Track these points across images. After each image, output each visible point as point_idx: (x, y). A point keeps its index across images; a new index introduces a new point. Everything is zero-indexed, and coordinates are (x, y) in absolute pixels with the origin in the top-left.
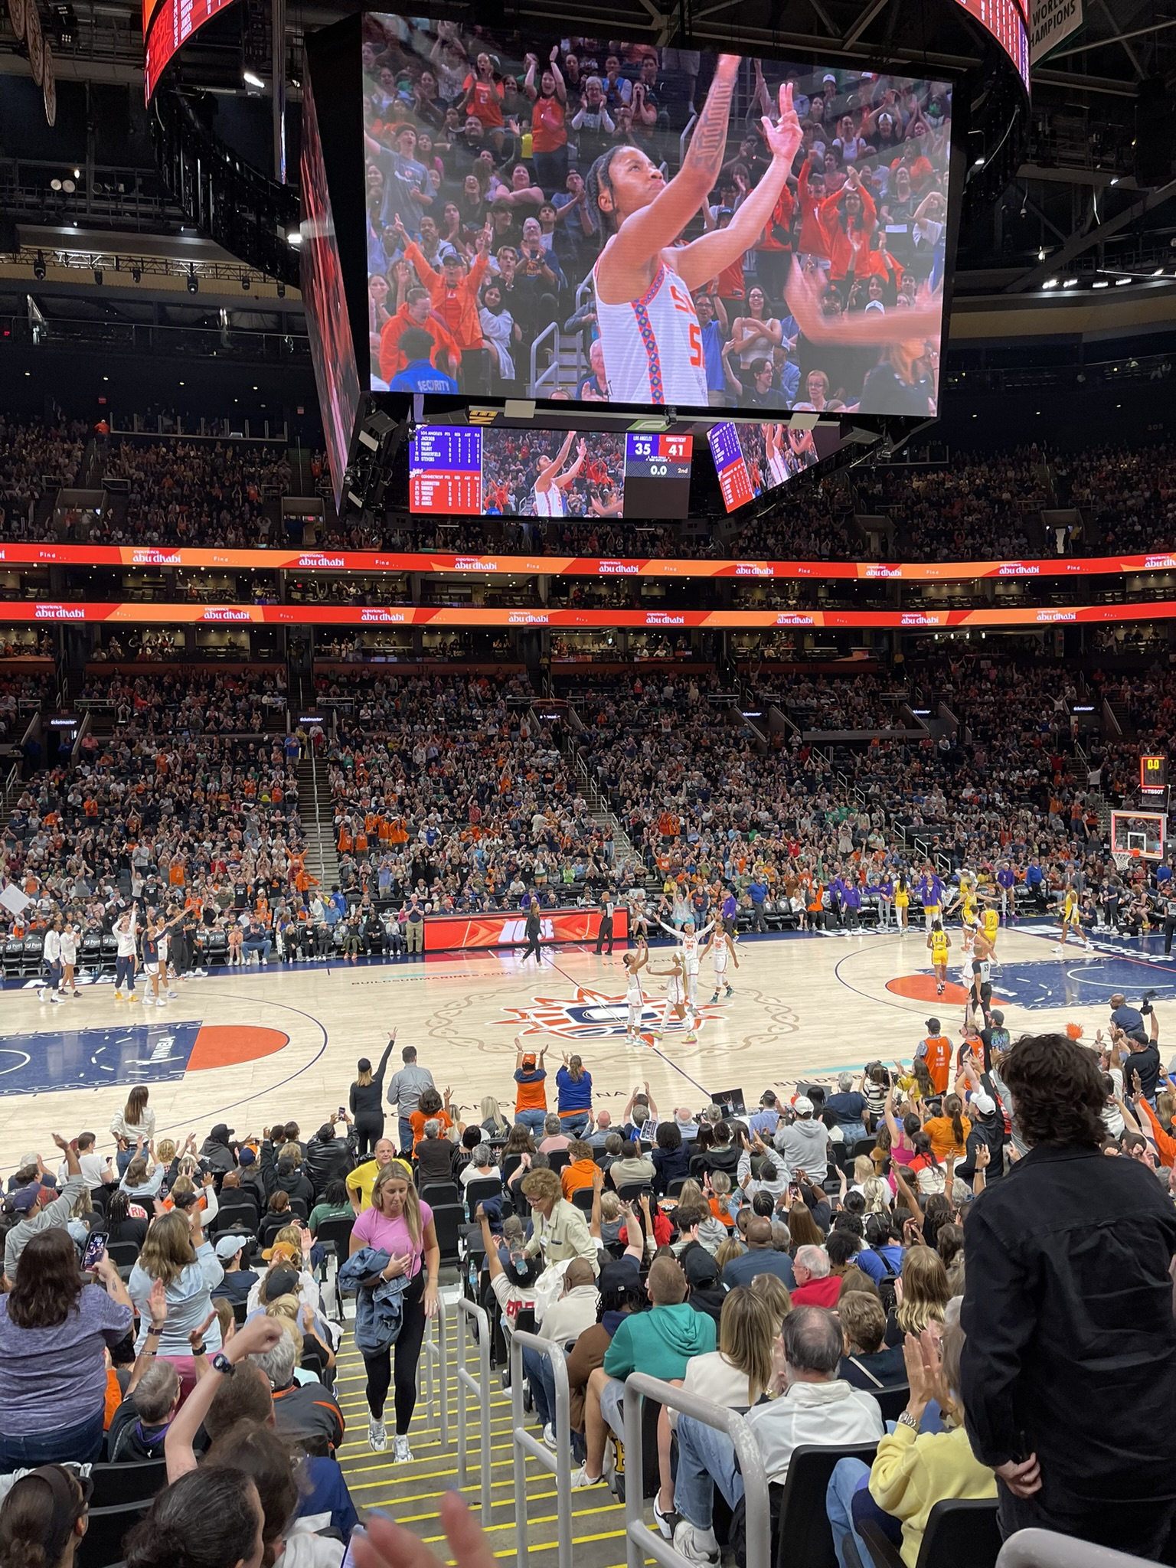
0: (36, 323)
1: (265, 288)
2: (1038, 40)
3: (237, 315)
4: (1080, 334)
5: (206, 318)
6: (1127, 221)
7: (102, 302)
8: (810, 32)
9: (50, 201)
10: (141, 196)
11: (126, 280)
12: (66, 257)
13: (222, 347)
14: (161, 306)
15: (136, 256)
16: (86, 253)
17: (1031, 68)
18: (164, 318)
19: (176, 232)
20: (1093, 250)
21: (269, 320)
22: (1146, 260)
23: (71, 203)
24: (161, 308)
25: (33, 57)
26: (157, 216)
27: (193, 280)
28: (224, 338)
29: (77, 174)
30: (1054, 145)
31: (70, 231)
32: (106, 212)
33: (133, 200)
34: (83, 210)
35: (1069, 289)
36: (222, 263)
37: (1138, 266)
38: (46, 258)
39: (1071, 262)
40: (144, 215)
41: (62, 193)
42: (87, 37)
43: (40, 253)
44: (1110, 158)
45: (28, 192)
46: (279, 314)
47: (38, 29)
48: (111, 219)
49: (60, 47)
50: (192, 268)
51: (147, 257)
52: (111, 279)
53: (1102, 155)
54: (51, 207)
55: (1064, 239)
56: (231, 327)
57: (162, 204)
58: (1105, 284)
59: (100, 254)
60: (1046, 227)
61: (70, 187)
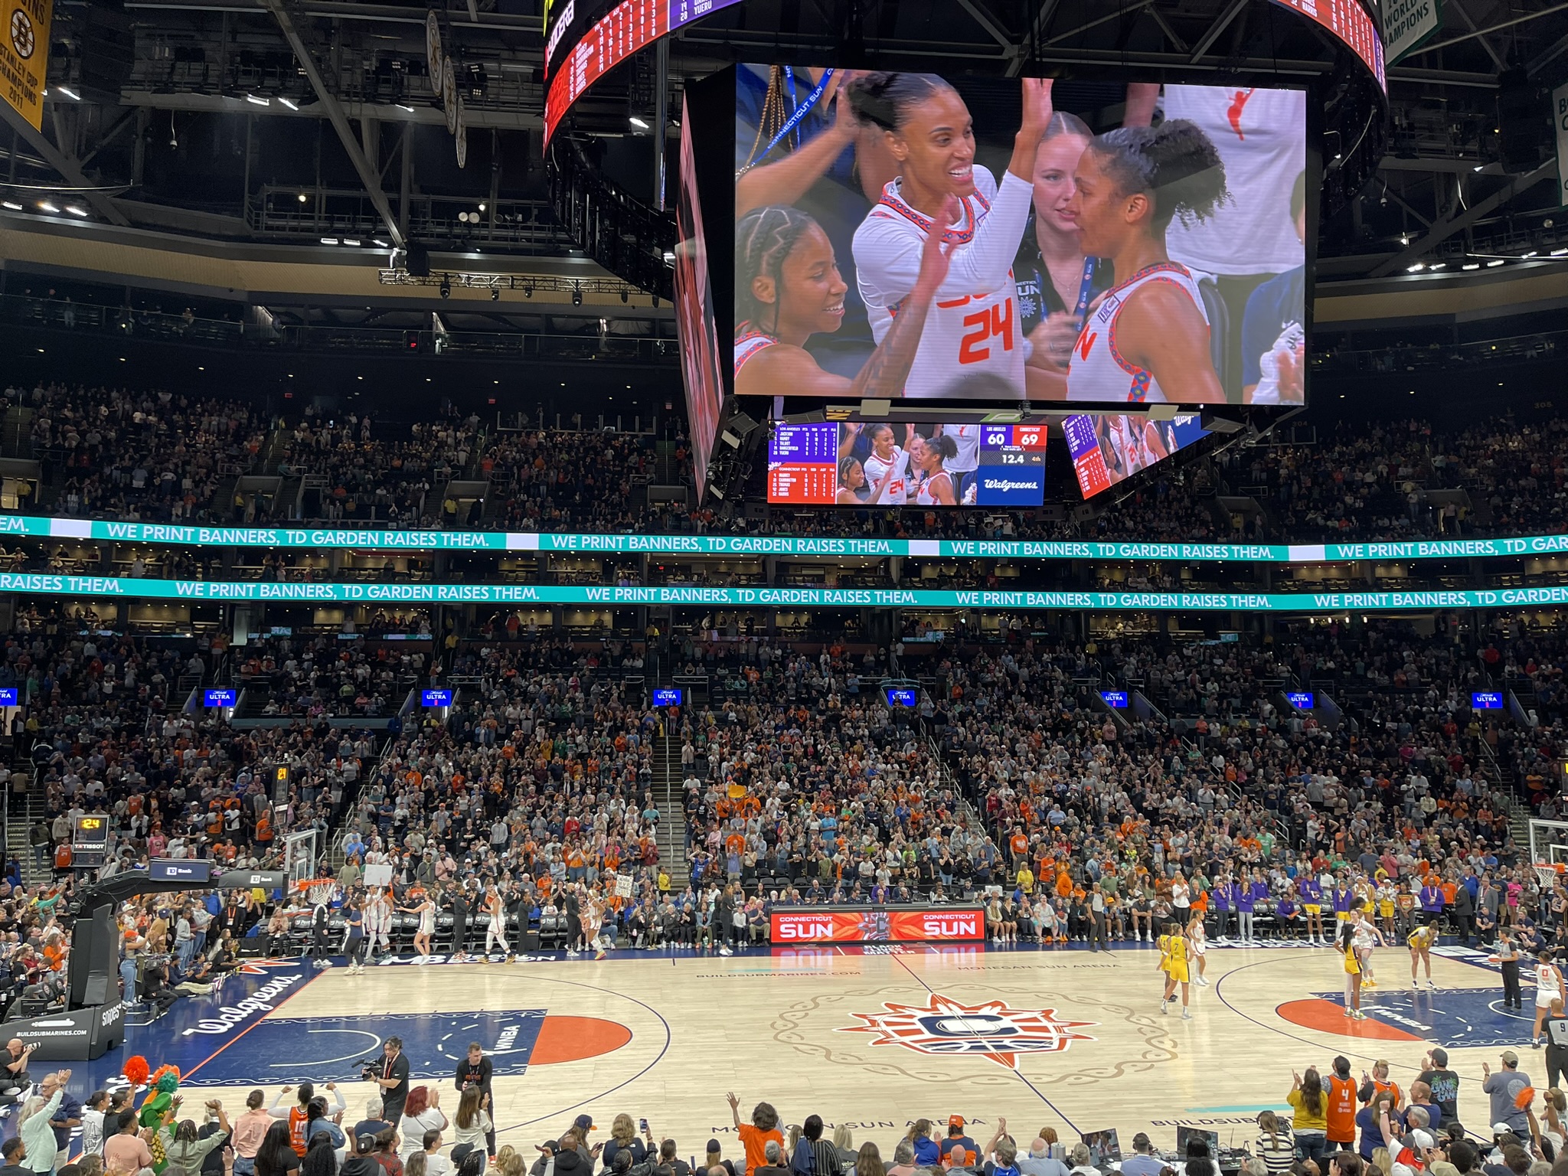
0: (438, 336)
1: (641, 300)
2: (1391, 41)
3: (615, 323)
4: (1453, 315)
5: (588, 325)
6: (1496, 205)
7: (497, 316)
8: (1158, 51)
9: (457, 231)
10: (537, 224)
11: (519, 296)
12: (469, 278)
13: (599, 352)
14: (549, 317)
15: (529, 275)
16: (485, 275)
17: (1386, 67)
18: (550, 328)
19: (566, 254)
20: (1461, 234)
21: (644, 325)
22: (1518, 242)
23: (476, 232)
24: (548, 320)
25: (447, 109)
26: (550, 241)
27: (577, 295)
28: (602, 344)
29: (482, 208)
30: (1413, 137)
31: (474, 256)
32: (505, 239)
33: (530, 228)
34: (485, 238)
35: (1438, 271)
36: (604, 279)
37: (1510, 248)
38: (451, 280)
39: (1438, 246)
40: (538, 240)
41: (468, 224)
42: (495, 91)
43: (446, 276)
44: (1473, 146)
45: (439, 224)
46: (652, 321)
47: (453, 86)
48: (509, 244)
49: (471, 101)
50: (577, 284)
51: (538, 276)
52: (506, 296)
53: (1464, 143)
54: (457, 236)
55: (1428, 224)
56: (609, 334)
57: (554, 231)
58: (1476, 266)
59: (497, 276)
60: (1409, 214)
61: (475, 218)
